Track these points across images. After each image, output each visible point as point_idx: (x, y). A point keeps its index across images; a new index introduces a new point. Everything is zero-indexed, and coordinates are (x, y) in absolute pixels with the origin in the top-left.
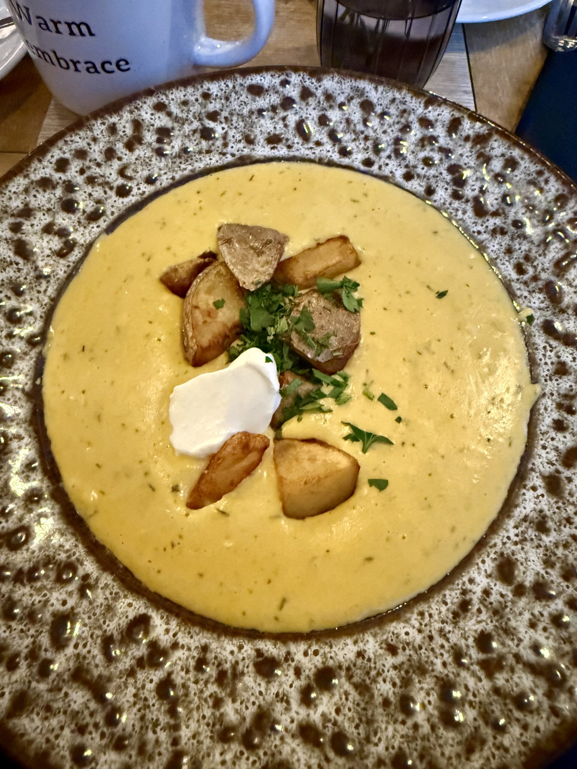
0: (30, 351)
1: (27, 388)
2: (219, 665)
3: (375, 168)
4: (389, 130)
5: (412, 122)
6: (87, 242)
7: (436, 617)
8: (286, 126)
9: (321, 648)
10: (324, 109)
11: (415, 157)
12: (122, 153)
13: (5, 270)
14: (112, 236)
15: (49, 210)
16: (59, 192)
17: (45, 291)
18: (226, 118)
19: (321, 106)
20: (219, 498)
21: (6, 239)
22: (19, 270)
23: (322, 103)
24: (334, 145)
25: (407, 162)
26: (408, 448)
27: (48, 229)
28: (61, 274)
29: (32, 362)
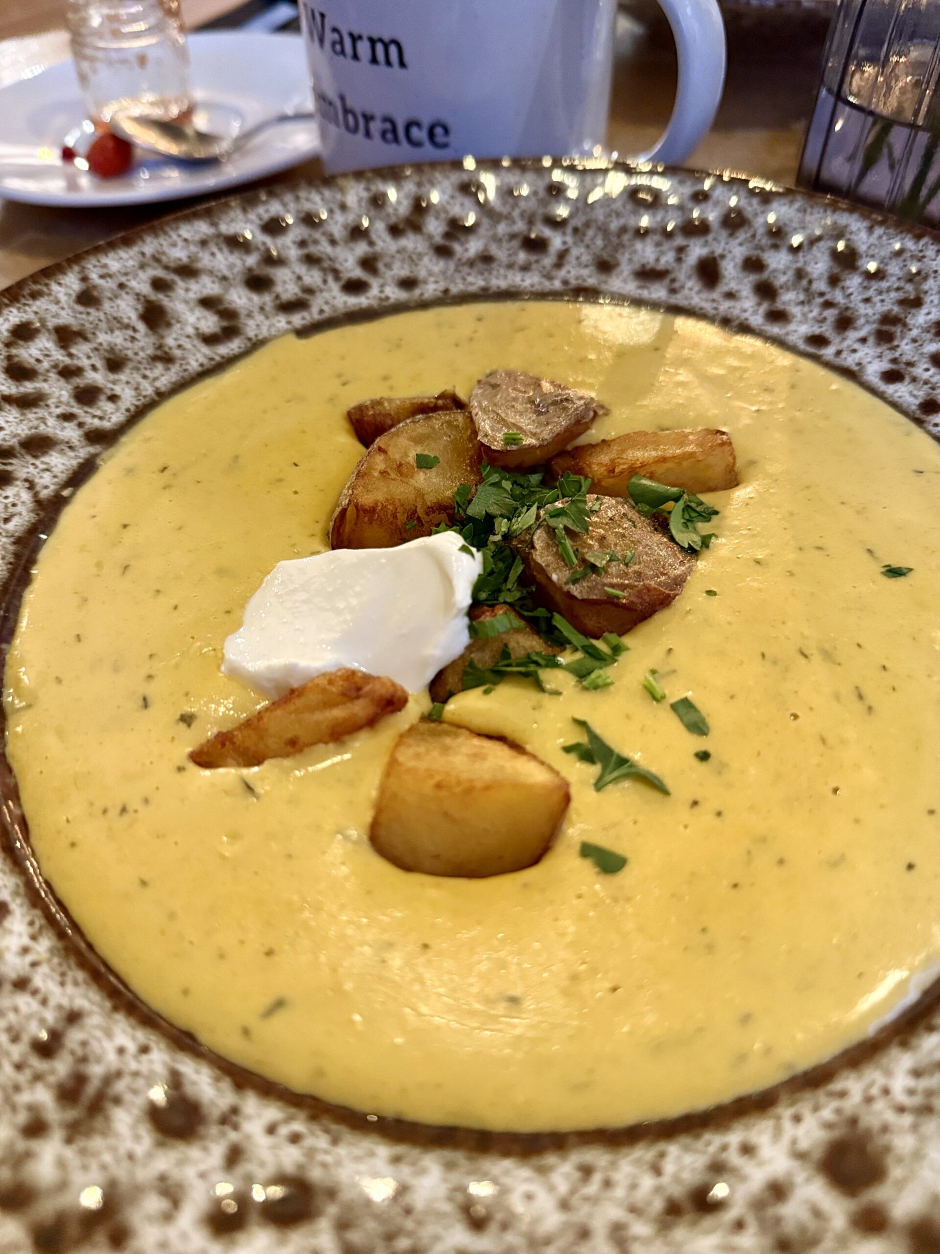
0: (82, 447)
1: (44, 494)
2: (84, 1060)
3: (828, 352)
4: (877, 299)
5: (926, 292)
6: (260, 337)
7: (619, 1192)
8: (679, 260)
9: (312, 1133)
10: (762, 249)
11: (917, 349)
12: (379, 237)
13: (112, 331)
14: (303, 342)
15: (224, 278)
16: (252, 260)
17: (156, 379)
18: (576, 230)
19: (756, 241)
20: (259, 762)
21: (138, 294)
22: (133, 339)
23: (758, 237)
24: (759, 304)
25: (897, 355)
26: (705, 818)
27: (207, 303)
28: (194, 366)
29: (75, 463)
